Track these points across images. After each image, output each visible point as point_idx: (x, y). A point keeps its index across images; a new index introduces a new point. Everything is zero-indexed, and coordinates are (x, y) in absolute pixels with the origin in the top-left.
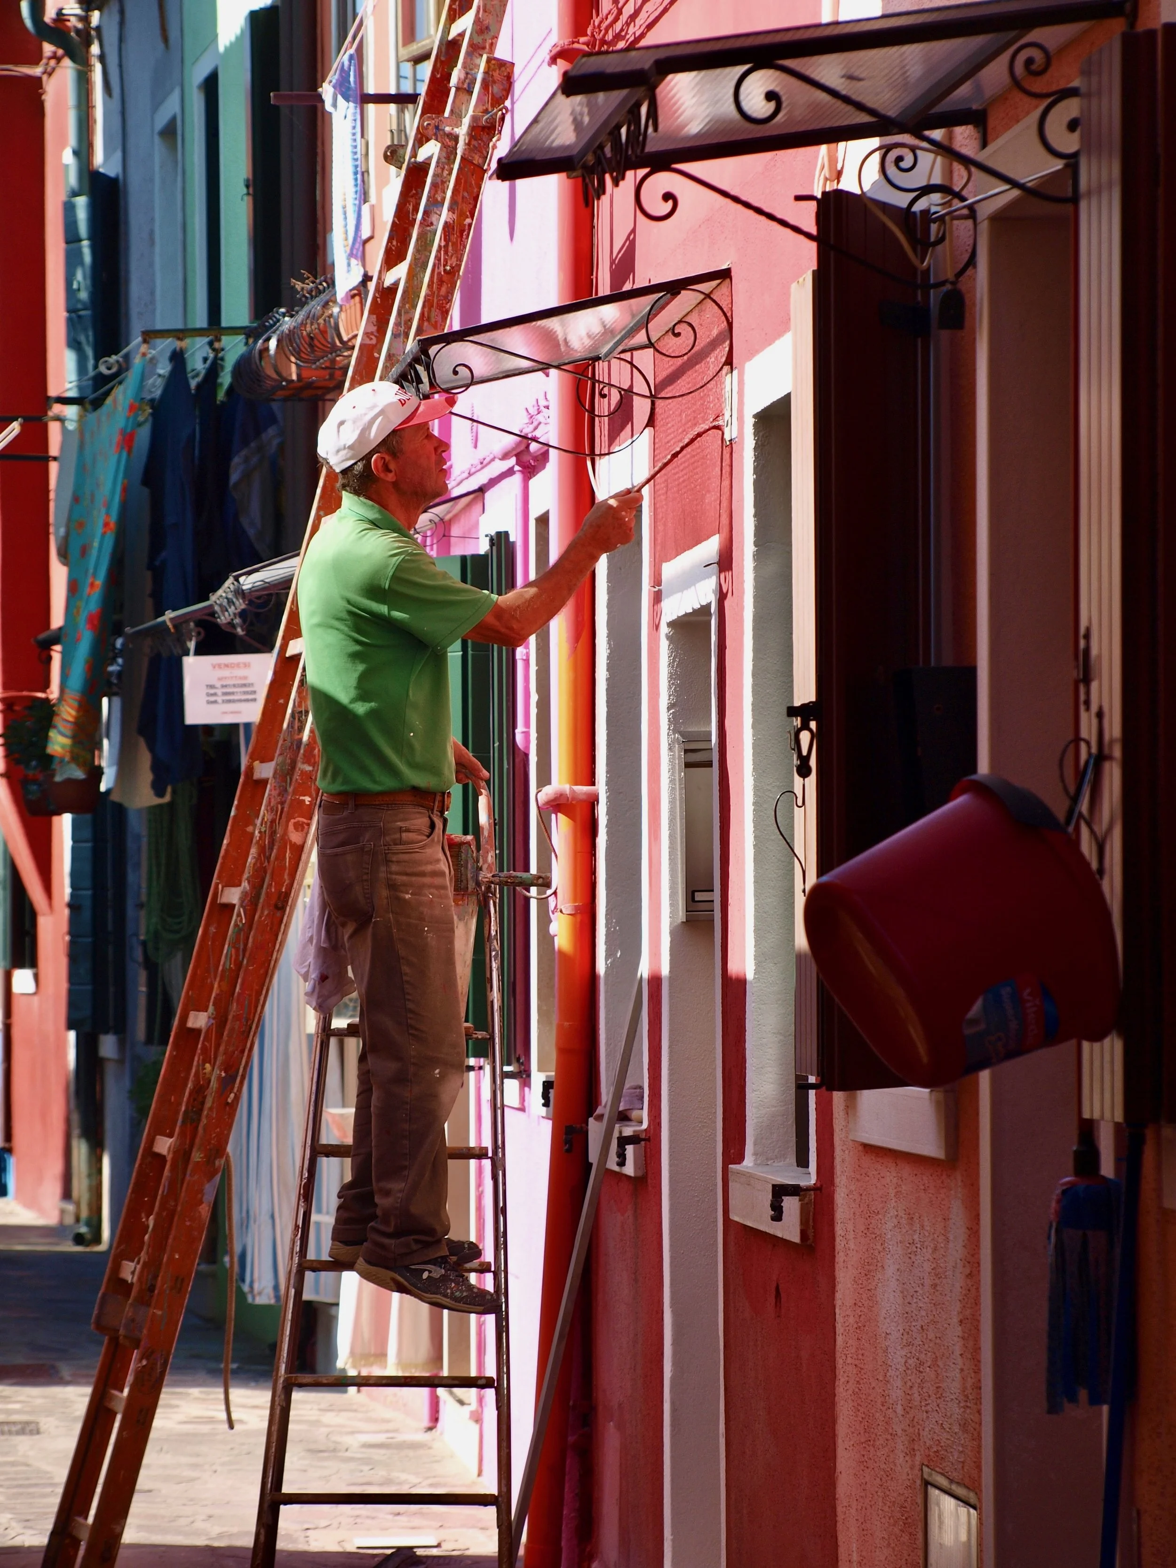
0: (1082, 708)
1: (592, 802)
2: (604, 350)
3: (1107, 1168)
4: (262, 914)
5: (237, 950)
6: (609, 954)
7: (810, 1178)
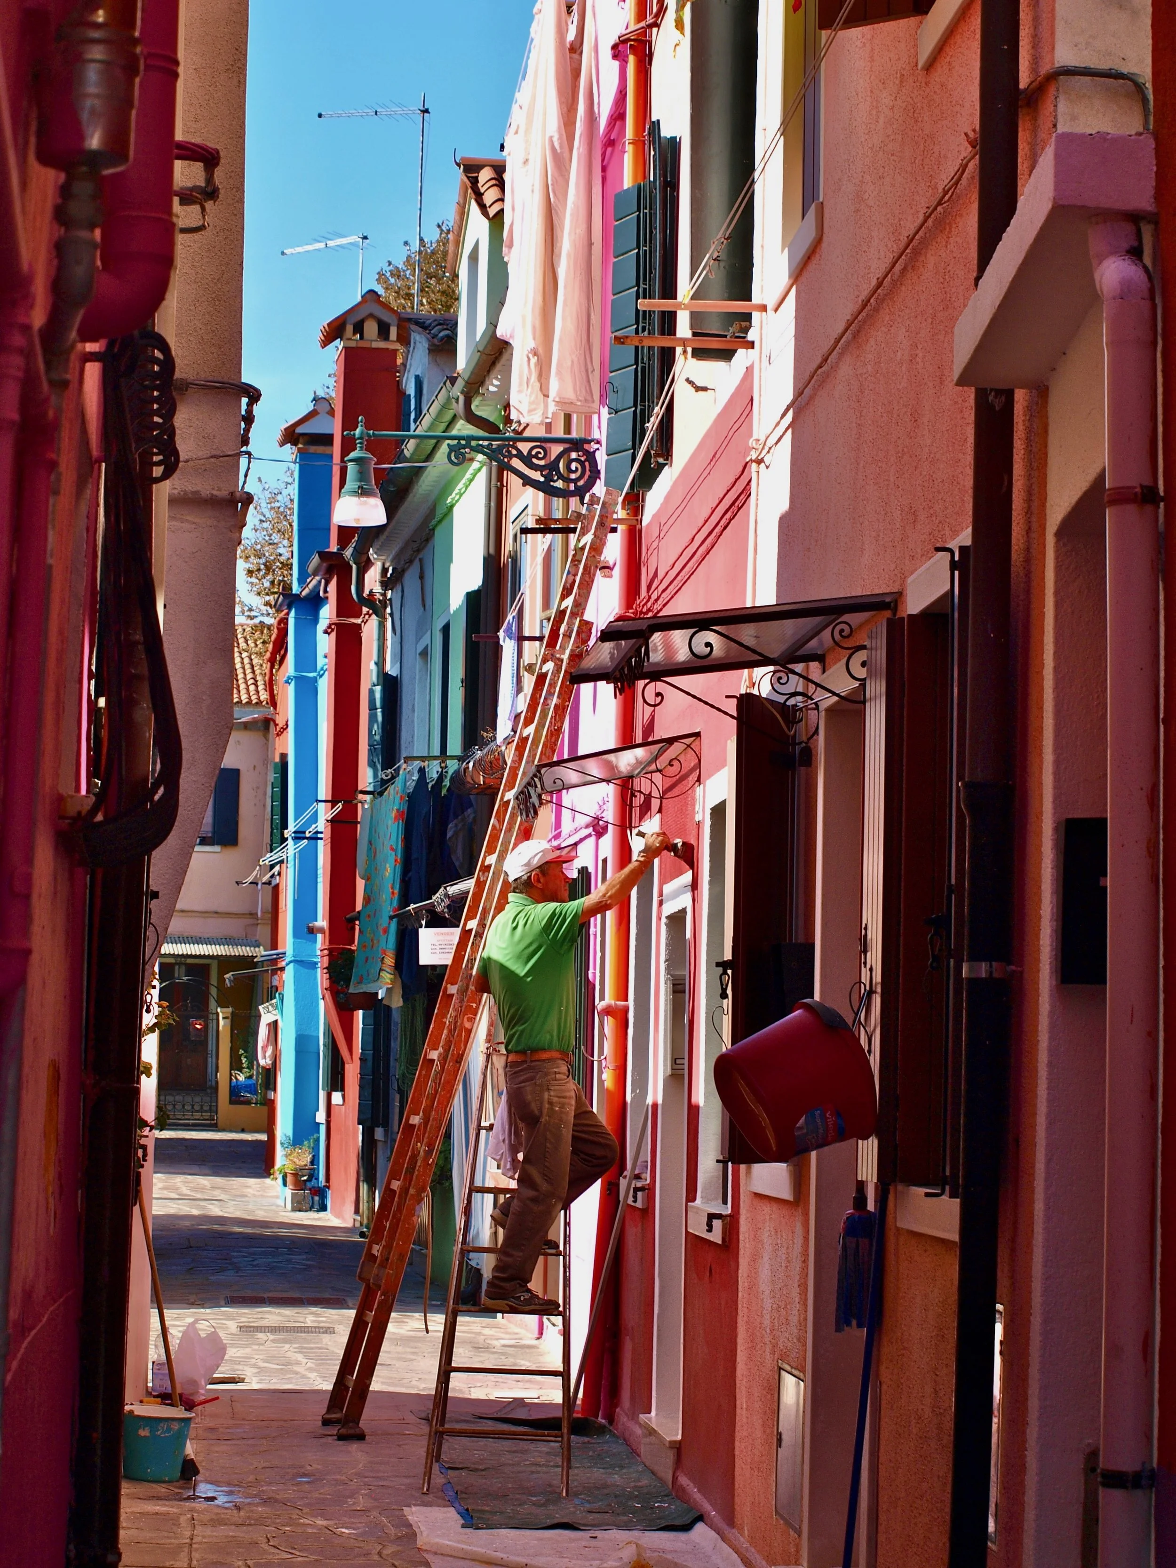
0: (863, 965)
1: (626, 1010)
2: (636, 772)
3: (871, 1206)
4: (449, 1065)
5: (436, 1083)
6: (633, 1091)
7: (727, 1210)
